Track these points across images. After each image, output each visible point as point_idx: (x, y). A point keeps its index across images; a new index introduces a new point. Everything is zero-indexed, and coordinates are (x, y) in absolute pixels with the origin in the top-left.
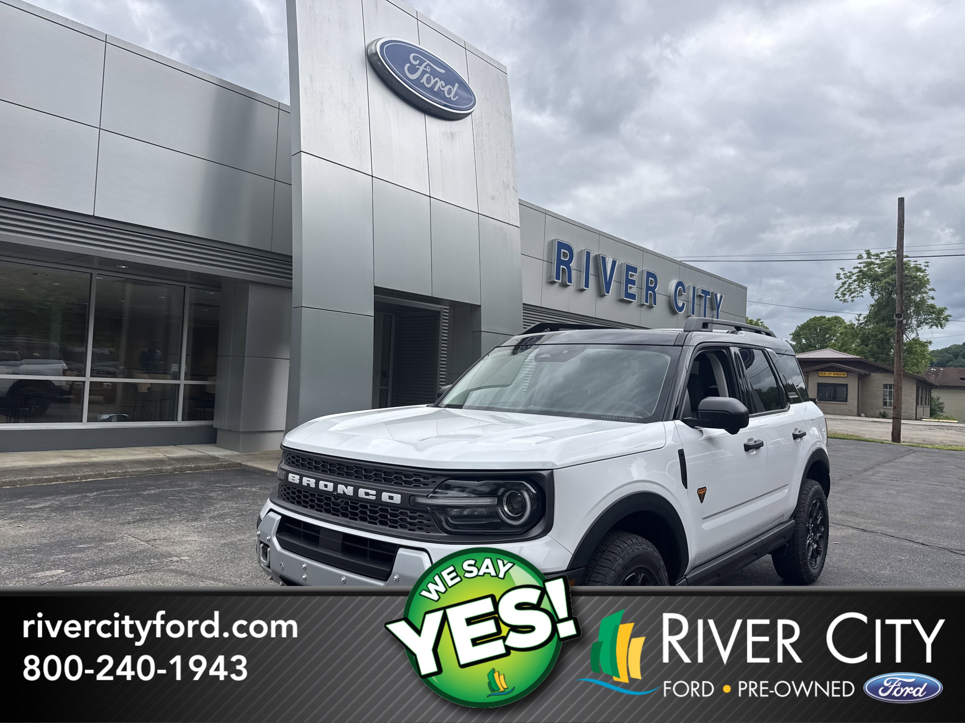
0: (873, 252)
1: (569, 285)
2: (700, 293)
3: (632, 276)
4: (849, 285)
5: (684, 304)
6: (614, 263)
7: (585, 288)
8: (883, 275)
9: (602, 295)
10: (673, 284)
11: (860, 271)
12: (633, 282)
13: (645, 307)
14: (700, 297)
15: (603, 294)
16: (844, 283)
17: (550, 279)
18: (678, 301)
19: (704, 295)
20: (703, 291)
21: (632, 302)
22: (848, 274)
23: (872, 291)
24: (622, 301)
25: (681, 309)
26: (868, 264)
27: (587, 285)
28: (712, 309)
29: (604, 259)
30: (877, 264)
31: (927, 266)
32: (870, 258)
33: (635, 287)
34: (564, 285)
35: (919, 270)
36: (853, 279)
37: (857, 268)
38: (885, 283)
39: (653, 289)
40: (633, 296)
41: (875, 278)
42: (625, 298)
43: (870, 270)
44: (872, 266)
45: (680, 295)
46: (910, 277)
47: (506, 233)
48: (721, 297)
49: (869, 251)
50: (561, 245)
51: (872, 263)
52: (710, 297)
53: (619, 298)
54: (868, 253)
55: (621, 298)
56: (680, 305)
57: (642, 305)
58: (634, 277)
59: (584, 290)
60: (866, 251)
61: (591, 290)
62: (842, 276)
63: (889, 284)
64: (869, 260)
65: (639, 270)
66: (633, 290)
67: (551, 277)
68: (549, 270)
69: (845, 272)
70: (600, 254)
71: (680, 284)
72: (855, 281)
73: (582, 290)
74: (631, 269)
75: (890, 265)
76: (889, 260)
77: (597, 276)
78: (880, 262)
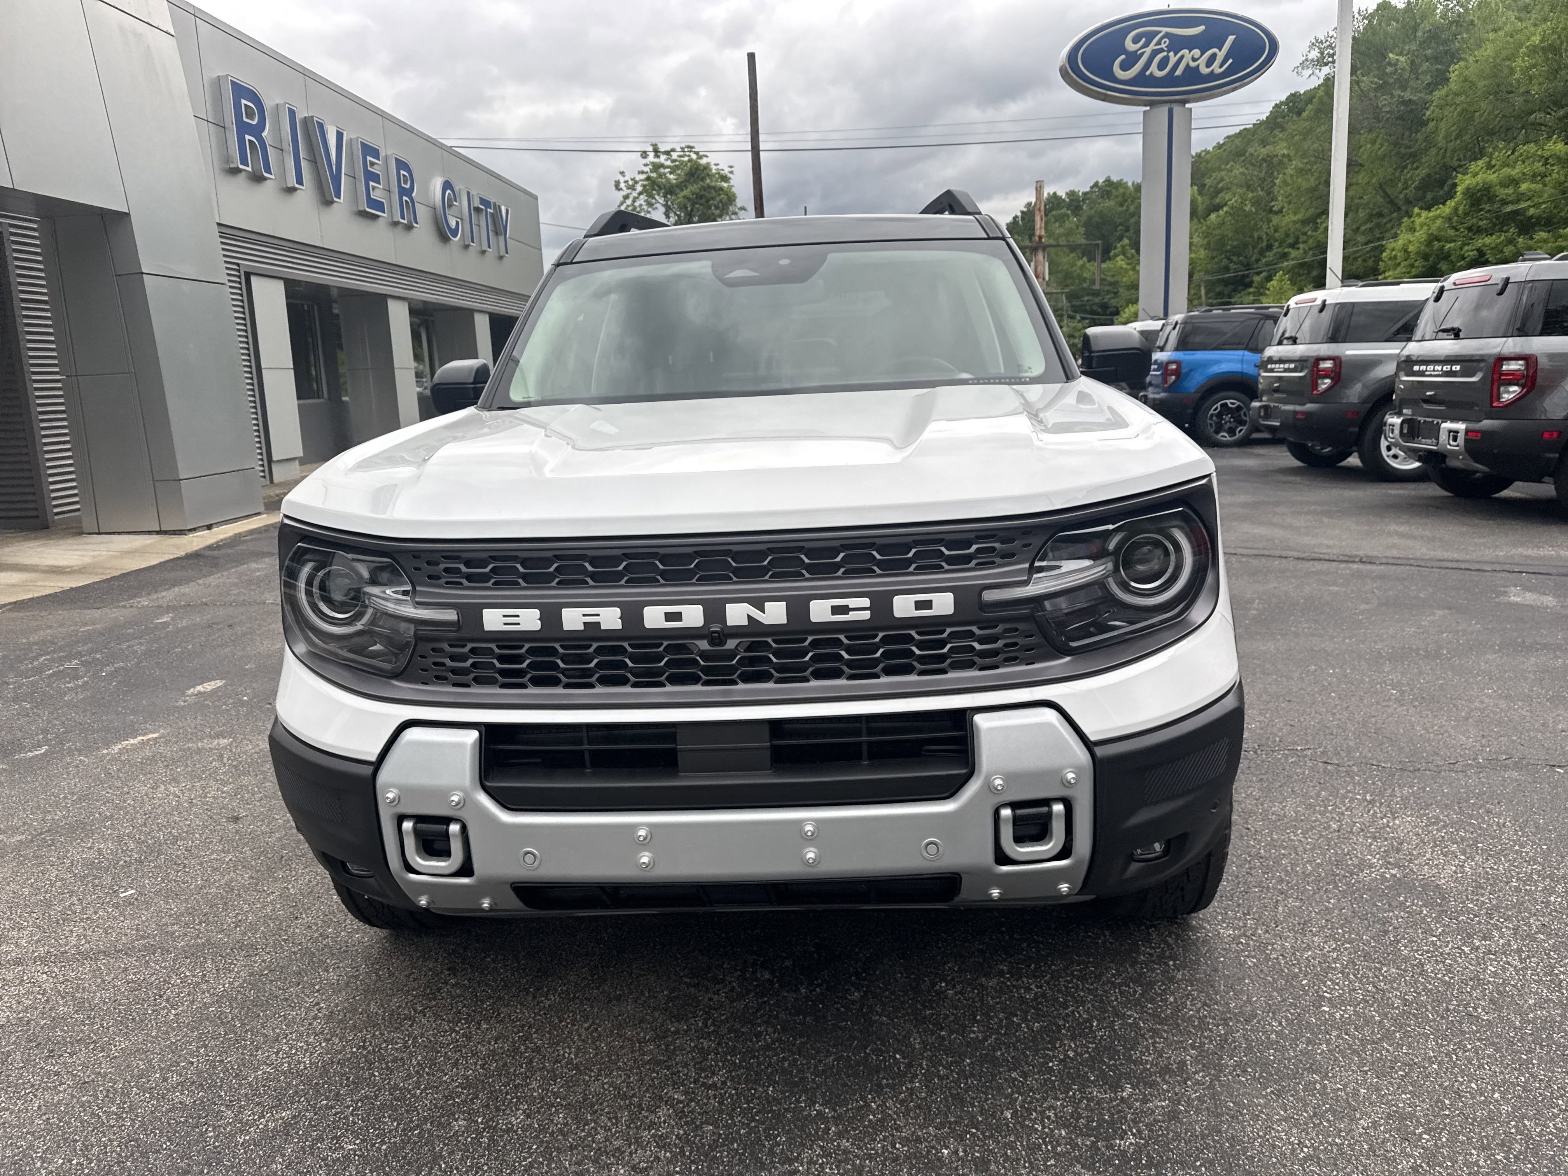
0: (662, 148)
1: (265, 179)
2: (476, 203)
3: (372, 164)
4: (634, 201)
5: (457, 223)
6: (340, 136)
7: (297, 186)
8: (681, 186)
9: (327, 202)
10: (437, 184)
11: (648, 178)
12: (376, 178)
13: (400, 227)
14: (478, 210)
15: (328, 199)
16: (626, 197)
17: (228, 162)
18: (450, 218)
19: (483, 207)
20: (483, 201)
21: (378, 216)
22: (631, 183)
23: (667, 211)
24: (363, 214)
25: (455, 233)
26: (656, 167)
27: (300, 181)
28: (497, 233)
29: (321, 126)
30: (668, 167)
31: (731, 172)
32: (658, 157)
33: (381, 187)
34: (257, 178)
35: (725, 178)
36: (637, 191)
37: (642, 172)
38: (684, 197)
39: (409, 192)
40: (379, 206)
41: (669, 191)
42: (368, 210)
43: (660, 176)
44: (662, 170)
45: (450, 206)
46: (714, 188)
47: (148, 46)
48: (507, 211)
49: (656, 145)
50: (240, 91)
51: (662, 166)
52: (492, 211)
53: (355, 209)
54: (656, 152)
55: (361, 209)
56: (453, 224)
57: (396, 224)
58: (375, 166)
59: (294, 189)
60: (652, 145)
61: (307, 193)
62: (622, 185)
63: (689, 199)
64: (656, 160)
65: (382, 154)
66: (378, 194)
67: (228, 159)
68: (224, 143)
69: (626, 179)
70: (312, 117)
71: (447, 185)
72: (640, 194)
73: (291, 190)
74: (369, 150)
75: (687, 169)
76: (683, 161)
77: (314, 161)
78: (672, 165)
